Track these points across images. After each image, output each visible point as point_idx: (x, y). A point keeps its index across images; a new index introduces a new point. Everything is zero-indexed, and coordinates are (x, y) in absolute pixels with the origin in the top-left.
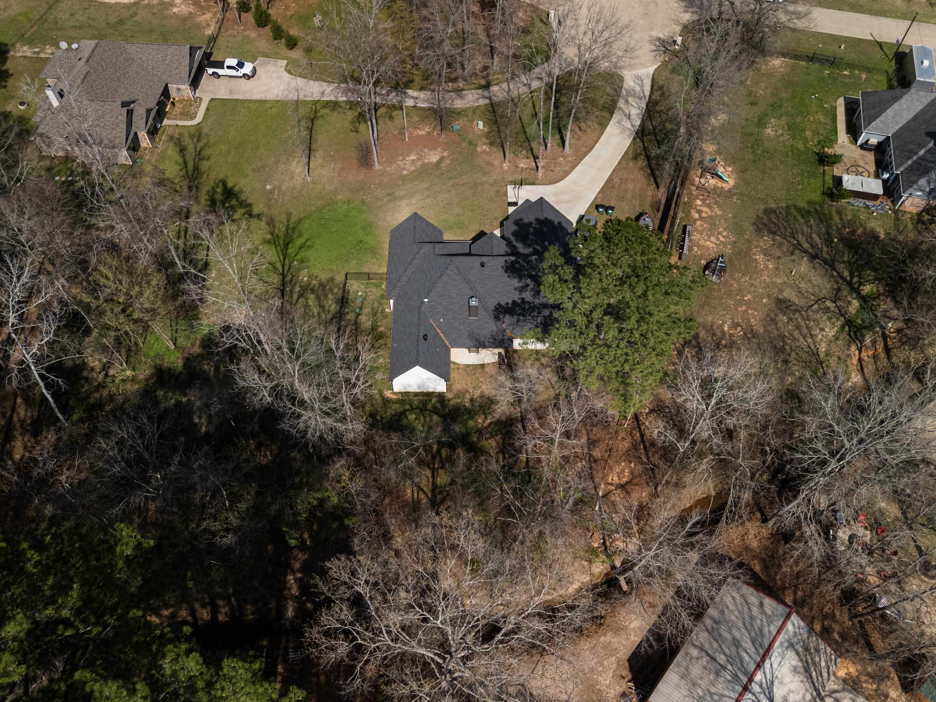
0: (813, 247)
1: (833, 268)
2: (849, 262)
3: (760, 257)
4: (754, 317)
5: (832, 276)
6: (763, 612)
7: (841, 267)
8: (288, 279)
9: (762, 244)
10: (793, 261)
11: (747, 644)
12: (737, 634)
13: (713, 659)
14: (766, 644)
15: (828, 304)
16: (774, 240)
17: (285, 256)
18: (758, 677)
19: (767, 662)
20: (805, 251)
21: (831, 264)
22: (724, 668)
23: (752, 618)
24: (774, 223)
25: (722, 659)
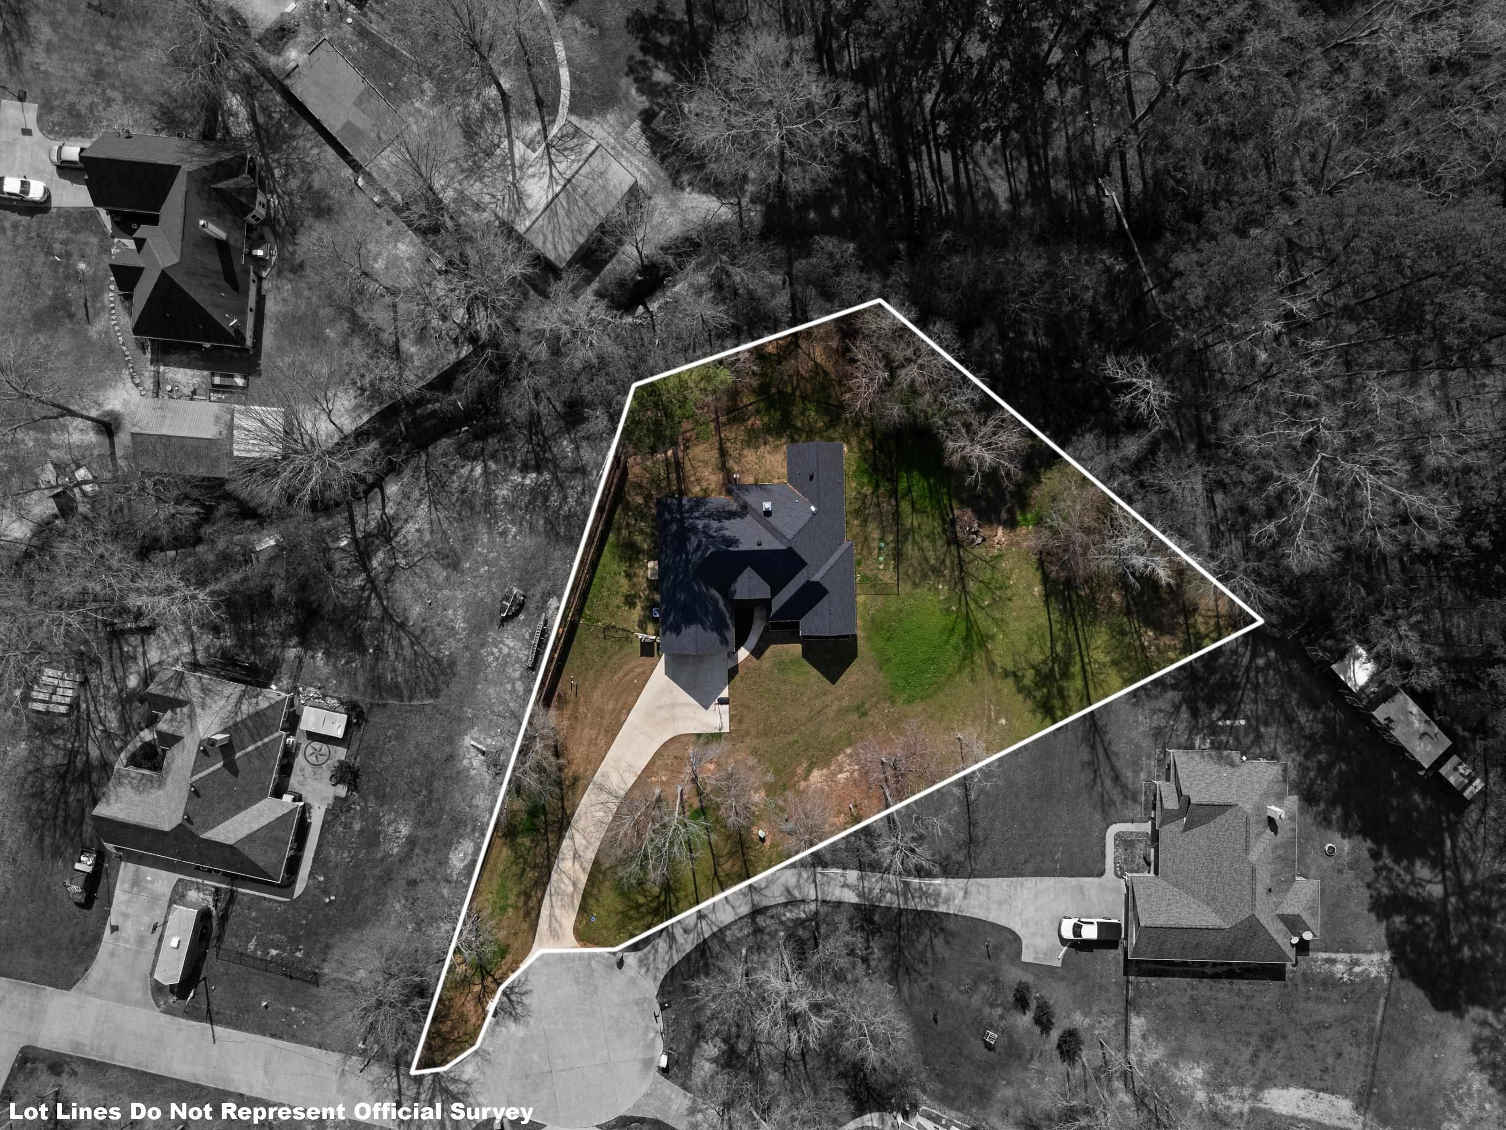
0: (399, 640)
1: (385, 609)
2: (366, 619)
3: (460, 625)
4: (483, 546)
5: (388, 598)
6: (545, 236)
7: (377, 612)
8: (959, 586)
9: (453, 644)
10: (424, 620)
11: (561, 212)
12: (568, 222)
13: (587, 204)
14: (548, 212)
15: (402, 562)
16: (439, 650)
17: (968, 619)
18: (558, 189)
19: (550, 197)
20: (408, 633)
21: (387, 615)
22: (582, 197)
23: (553, 232)
24: (433, 675)
25: (581, 203)
